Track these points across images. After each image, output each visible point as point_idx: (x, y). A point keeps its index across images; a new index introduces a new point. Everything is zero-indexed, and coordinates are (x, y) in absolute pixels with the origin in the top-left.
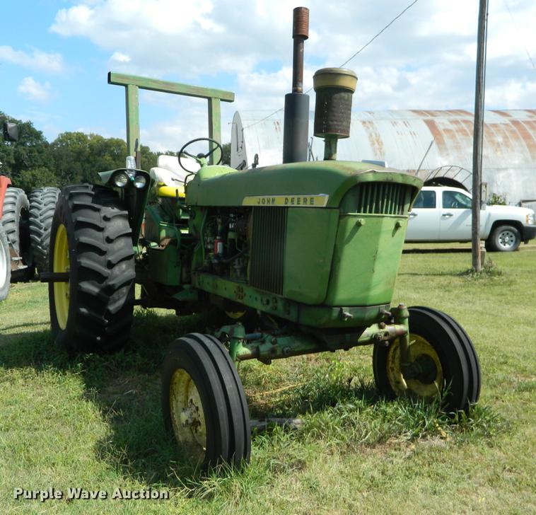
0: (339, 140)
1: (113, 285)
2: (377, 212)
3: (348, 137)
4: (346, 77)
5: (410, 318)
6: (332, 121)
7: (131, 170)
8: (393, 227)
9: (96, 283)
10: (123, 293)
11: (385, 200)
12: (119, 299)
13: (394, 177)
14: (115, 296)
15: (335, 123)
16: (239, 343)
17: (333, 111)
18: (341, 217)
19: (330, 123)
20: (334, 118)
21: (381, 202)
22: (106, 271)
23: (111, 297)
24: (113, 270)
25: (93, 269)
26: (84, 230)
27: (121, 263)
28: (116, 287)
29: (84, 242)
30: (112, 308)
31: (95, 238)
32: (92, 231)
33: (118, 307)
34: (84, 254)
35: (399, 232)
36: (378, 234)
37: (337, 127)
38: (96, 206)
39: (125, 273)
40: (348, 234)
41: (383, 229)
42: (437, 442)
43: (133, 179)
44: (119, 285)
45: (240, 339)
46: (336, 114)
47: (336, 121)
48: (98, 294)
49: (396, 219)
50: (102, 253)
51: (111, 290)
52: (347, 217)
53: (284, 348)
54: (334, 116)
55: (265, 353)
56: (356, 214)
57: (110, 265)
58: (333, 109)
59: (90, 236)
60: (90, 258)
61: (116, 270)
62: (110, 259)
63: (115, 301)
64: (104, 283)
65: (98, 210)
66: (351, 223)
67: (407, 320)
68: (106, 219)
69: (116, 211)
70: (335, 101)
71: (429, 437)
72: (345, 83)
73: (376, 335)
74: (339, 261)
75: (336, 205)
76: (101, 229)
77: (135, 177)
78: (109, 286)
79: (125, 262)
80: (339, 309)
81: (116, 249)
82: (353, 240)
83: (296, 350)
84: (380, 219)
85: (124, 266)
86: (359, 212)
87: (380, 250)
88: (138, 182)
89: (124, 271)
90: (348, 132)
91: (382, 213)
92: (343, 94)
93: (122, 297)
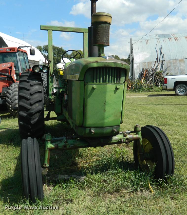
0: (104, 47)
1: (32, 113)
2: (103, 81)
3: (109, 46)
4: (105, 16)
5: (142, 131)
6: (98, 38)
7: (41, 65)
8: (114, 89)
9: (26, 112)
10: (37, 116)
11: (107, 76)
12: (35, 118)
13: (109, 64)
14: (33, 117)
15: (100, 39)
16: (48, 142)
17: (98, 34)
18: (85, 85)
19: (97, 39)
20: (99, 37)
21: (105, 77)
22: (29, 107)
23: (32, 118)
24: (32, 106)
25: (24, 106)
26: (22, 90)
27: (36, 104)
28: (33, 114)
29: (21, 95)
30: (32, 122)
31: (26, 94)
32: (25, 91)
33: (35, 122)
34: (21, 100)
35: (118, 91)
36: (105, 92)
37: (100, 41)
38: (28, 80)
39: (38, 108)
40: (89, 93)
41: (108, 90)
42: (146, 194)
43: (42, 69)
44: (34, 113)
45: (48, 141)
46: (100, 35)
47: (100, 38)
48: (26, 116)
49: (116, 85)
50: (28, 100)
51: (31, 115)
52: (87, 85)
53: (70, 145)
54: (99, 36)
55: (61, 147)
56: (92, 83)
57: (31, 105)
58: (98, 32)
59: (24, 93)
60: (23, 102)
61: (34, 107)
62: (31, 102)
63: (34, 119)
64: (29, 112)
65: (28, 82)
66: (90, 87)
67: (140, 132)
68: (31, 86)
69: (37, 82)
70: (99, 28)
71: (143, 191)
72: (104, 19)
73: (121, 139)
74: (86, 106)
75: (82, 79)
76: (28, 90)
77: (42, 68)
78: (30, 113)
79: (37, 103)
80: (89, 128)
81: (34, 98)
82: (92, 96)
83: (77, 146)
84: (105, 85)
85: (37, 105)
86: (93, 82)
87: (107, 100)
88: (44, 70)
89: (37, 107)
90: (109, 43)
91: (106, 82)
92: (103, 25)
93: (37, 117)
